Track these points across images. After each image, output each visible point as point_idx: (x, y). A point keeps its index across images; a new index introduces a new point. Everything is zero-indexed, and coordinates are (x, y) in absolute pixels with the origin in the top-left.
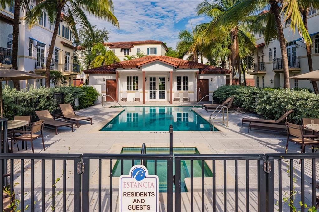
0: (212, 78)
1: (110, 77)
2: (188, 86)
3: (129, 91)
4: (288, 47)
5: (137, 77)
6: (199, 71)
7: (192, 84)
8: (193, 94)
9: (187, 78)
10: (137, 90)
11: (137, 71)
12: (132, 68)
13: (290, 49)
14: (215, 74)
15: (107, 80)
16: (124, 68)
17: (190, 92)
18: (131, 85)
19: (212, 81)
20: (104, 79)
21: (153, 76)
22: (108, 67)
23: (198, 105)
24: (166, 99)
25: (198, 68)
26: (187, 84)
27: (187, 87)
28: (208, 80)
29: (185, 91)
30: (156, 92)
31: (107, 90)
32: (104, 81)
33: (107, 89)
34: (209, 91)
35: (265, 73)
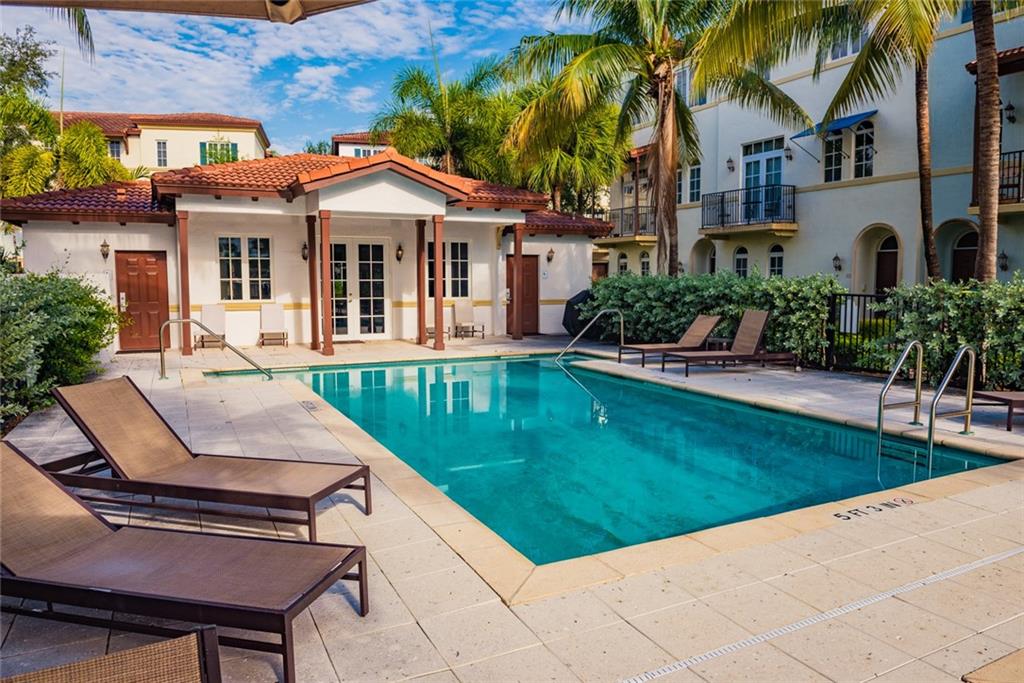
0: (552, 251)
1: (139, 240)
2: (469, 279)
3: (232, 301)
4: (753, 158)
5: (265, 242)
6: (524, 221)
7: (486, 274)
8: (487, 309)
9: (464, 246)
10: (267, 294)
11: (278, 212)
12: (255, 199)
13: (757, 163)
14: (559, 236)
15: (117, 252)
17: (477, 303)
18: (240, 277)
19: (549, 259)
20: (105, 245)
22: (119, 191)
23: (572, 350)
24: (388, 335)
26: (465, 273)
27: (465, 285)
28: (536, 256)
29: (459, 300)
30: (349, 304)
31: (123, 302)
32: (105, 255)
33: (123, 295)
34: (542, 297)
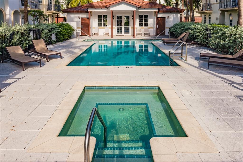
0: (168, 16)
1: (84, 16)
2: (148, 23)
3: (100, 27)
5: (106, 15)
6: (158, 10)
7: (151, 21)
8: (152, 29)
9: (147, 16)
10: (106, 26)
11: (106, 10)
12: (102, 8)
14: (171, 13)
15: (81, 18)
16: (95, 8)
17: (150, 28)
18: (102, 22)
19: (168, 18)
20: (79, 17)
21: (119, 15)
22: (82, 7)
23: (156, 39)
24: (130, 34)
25: (157, 8)
26: (147, 22)
27: (147, 24)
28: (165, 18)
29: (146, 27)
30: (122, 28)
31: (82, 26)
32: (79, 18)
33: (82, 25)
34: (166, 27)
35: (212, 12)
